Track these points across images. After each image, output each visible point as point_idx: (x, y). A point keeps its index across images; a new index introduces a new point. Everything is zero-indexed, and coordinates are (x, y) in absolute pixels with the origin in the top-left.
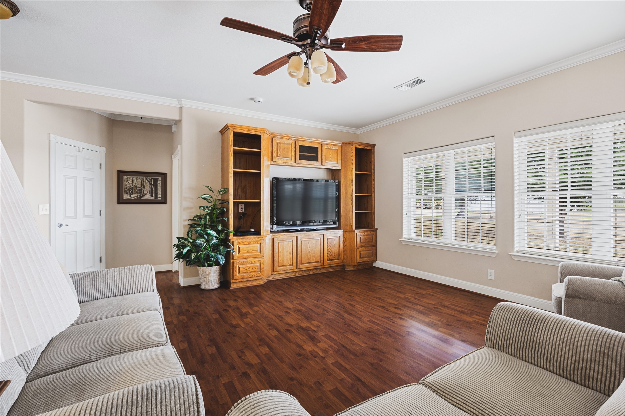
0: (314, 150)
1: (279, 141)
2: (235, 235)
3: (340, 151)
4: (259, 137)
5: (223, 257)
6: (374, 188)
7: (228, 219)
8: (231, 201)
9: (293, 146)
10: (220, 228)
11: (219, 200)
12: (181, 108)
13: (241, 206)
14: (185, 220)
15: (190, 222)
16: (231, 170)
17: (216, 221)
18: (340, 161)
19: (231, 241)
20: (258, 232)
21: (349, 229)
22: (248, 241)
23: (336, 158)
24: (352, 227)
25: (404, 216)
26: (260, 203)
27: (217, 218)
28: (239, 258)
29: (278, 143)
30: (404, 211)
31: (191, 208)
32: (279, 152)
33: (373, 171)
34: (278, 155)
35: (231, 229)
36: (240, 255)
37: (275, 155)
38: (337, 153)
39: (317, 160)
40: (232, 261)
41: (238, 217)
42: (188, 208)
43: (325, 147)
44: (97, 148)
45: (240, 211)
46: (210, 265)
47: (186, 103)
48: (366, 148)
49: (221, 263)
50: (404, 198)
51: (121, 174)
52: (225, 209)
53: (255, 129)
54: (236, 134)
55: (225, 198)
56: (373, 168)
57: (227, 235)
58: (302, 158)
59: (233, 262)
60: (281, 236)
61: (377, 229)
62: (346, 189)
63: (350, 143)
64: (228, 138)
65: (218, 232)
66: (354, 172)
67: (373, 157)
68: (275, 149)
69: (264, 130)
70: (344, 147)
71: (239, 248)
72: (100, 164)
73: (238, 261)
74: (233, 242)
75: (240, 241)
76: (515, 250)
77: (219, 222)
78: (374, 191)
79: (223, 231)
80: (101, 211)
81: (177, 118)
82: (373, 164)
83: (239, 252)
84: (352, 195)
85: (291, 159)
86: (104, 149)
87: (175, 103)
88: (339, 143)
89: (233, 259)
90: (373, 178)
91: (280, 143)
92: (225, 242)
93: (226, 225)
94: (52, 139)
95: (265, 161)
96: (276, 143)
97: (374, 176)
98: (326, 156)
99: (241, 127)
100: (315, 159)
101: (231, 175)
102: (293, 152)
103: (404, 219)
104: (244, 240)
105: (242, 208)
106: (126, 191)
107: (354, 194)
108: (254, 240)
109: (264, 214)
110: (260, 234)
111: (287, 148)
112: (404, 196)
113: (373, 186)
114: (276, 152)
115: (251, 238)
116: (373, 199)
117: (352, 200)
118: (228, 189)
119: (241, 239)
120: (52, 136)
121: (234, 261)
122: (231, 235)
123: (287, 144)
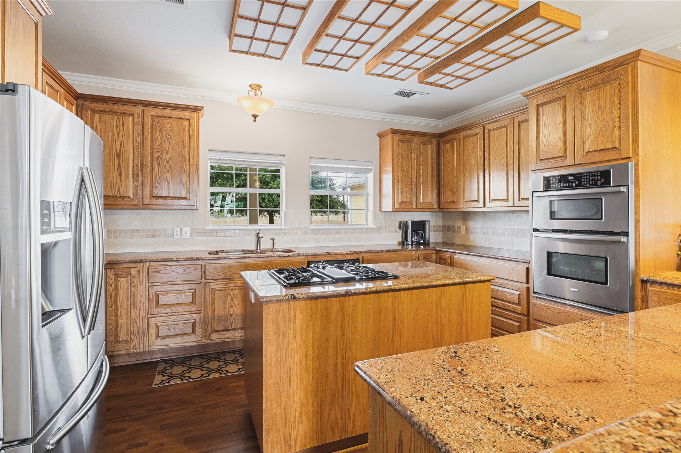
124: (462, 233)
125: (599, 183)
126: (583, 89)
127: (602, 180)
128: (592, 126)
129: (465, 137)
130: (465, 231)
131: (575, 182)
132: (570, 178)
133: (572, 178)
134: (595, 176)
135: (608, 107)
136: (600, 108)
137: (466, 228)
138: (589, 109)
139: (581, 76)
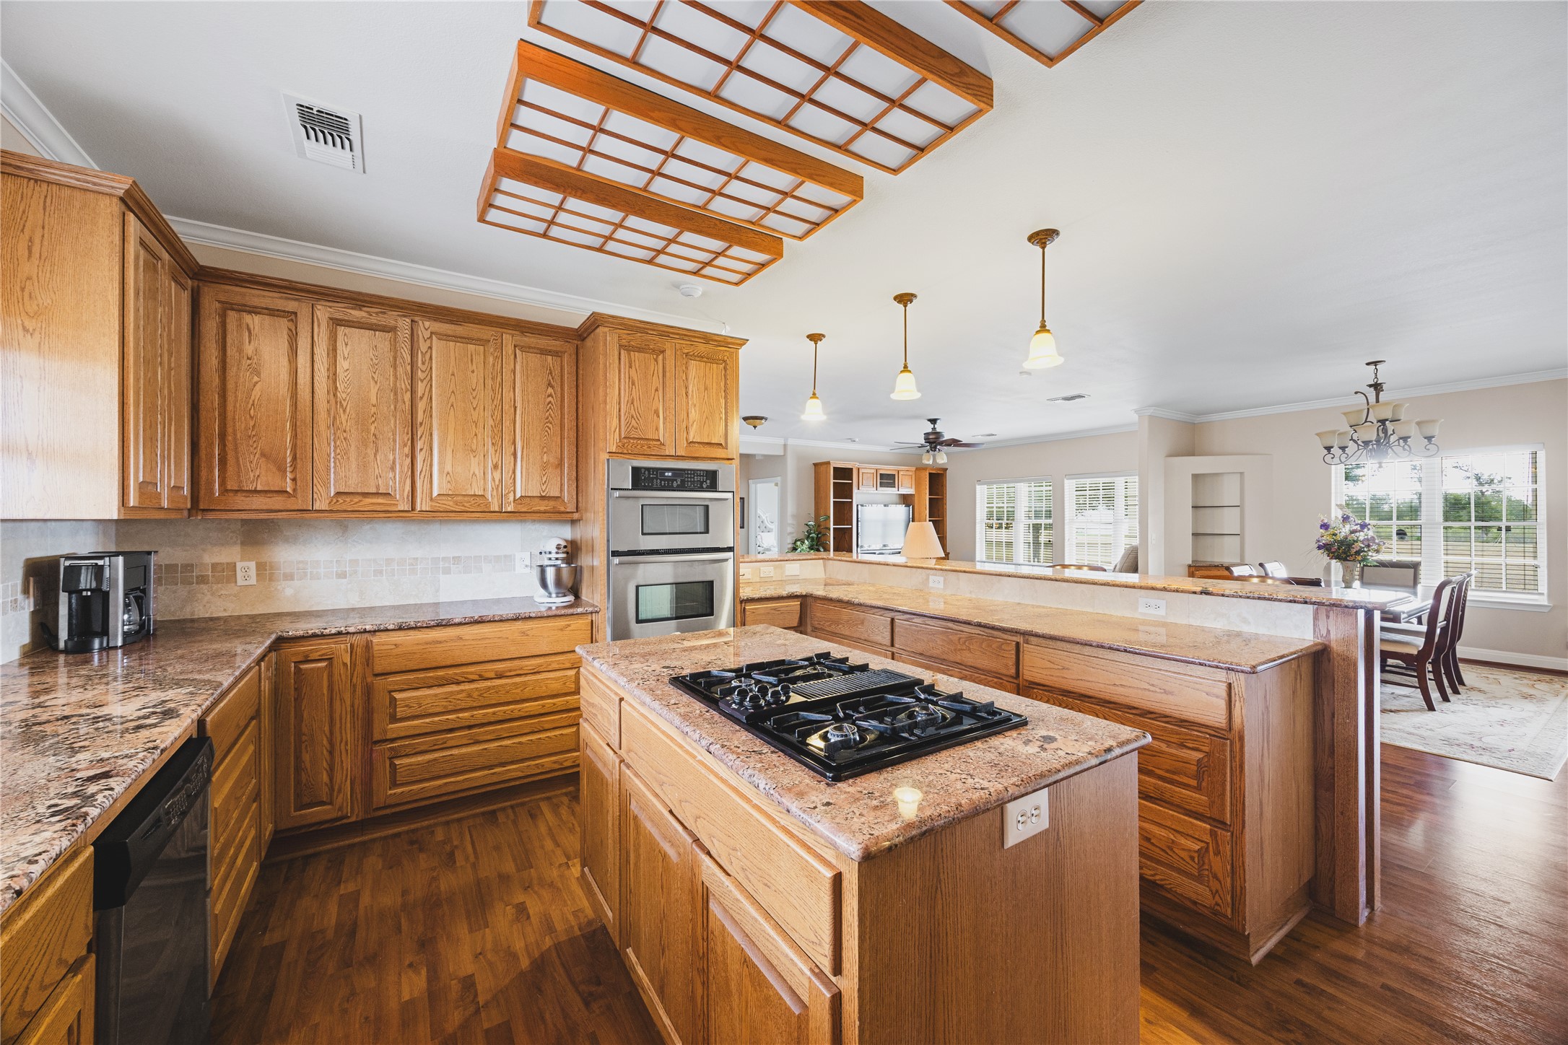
0: (892, 477)
1: (864, 470)
3: (914, 476)
4: (852, 469)
6: (946, 512)
8: (832, 527)
9: (875, 474)
12: (785, 446)
16: (832, 498)
18: (914, 486)
23: (911, 483)
25: (977, 541)
26: (851, 529)
29: (863, 473)
30: (977, 536)
32: (864, 481)
33: (945, 495)
34: (864, 484)
35: (832, 550)
37: (860, 484)
38: (912, 478)
39: (895, 486)
42: (791, 533)
43: (901, 473)
47: (791, 442)
48: (939, 472)
50: (977, 524)
53: (850, 464)
54: (835, 469)
55: (827, 525)
56: (946, 492)
58: (882, 485)
61: (949, 554)
62: (919, 514)
63: (924, 469)
64: (830, 473)
66: (928, 497)
67: (946, 480)
68: (861, 478)
69: (855, 464)
70: (919, 472)
78: (946, 515)
81: (782, 454)
82: (946, 488)
85: (874, 486)
87: (782, 442)
88: (914, 469)
90: (946, 502)
91: (865, 473)
95: (855, 491)
97: (947, 500)
98: (902, 481)
99: (839, 463)
100: (892, 485)
101: (832, 503)
102: (875, 480)
103: (977, 543)
107: (929, 519)
109: (853, 538)
111: (871, 477)
112: (977, 521)
113: (944, 510)
114: (861, 482)
116: (946, 523)
118: (829, 517)
123: (871, 472)
124: (240, 582)
125: (704, 486)
126: (687, 354)
127: (708, 481)
128: (697, 408)
129: (336, 322)
130: (258, 575)
131: (676, 480)
132: (666, 474)
133: (670, 474)
134: (700, 476)
135: (714, 391)
136: (706, 389)
137: (261, 567)
138: (694, 385)
139: (685, 335)
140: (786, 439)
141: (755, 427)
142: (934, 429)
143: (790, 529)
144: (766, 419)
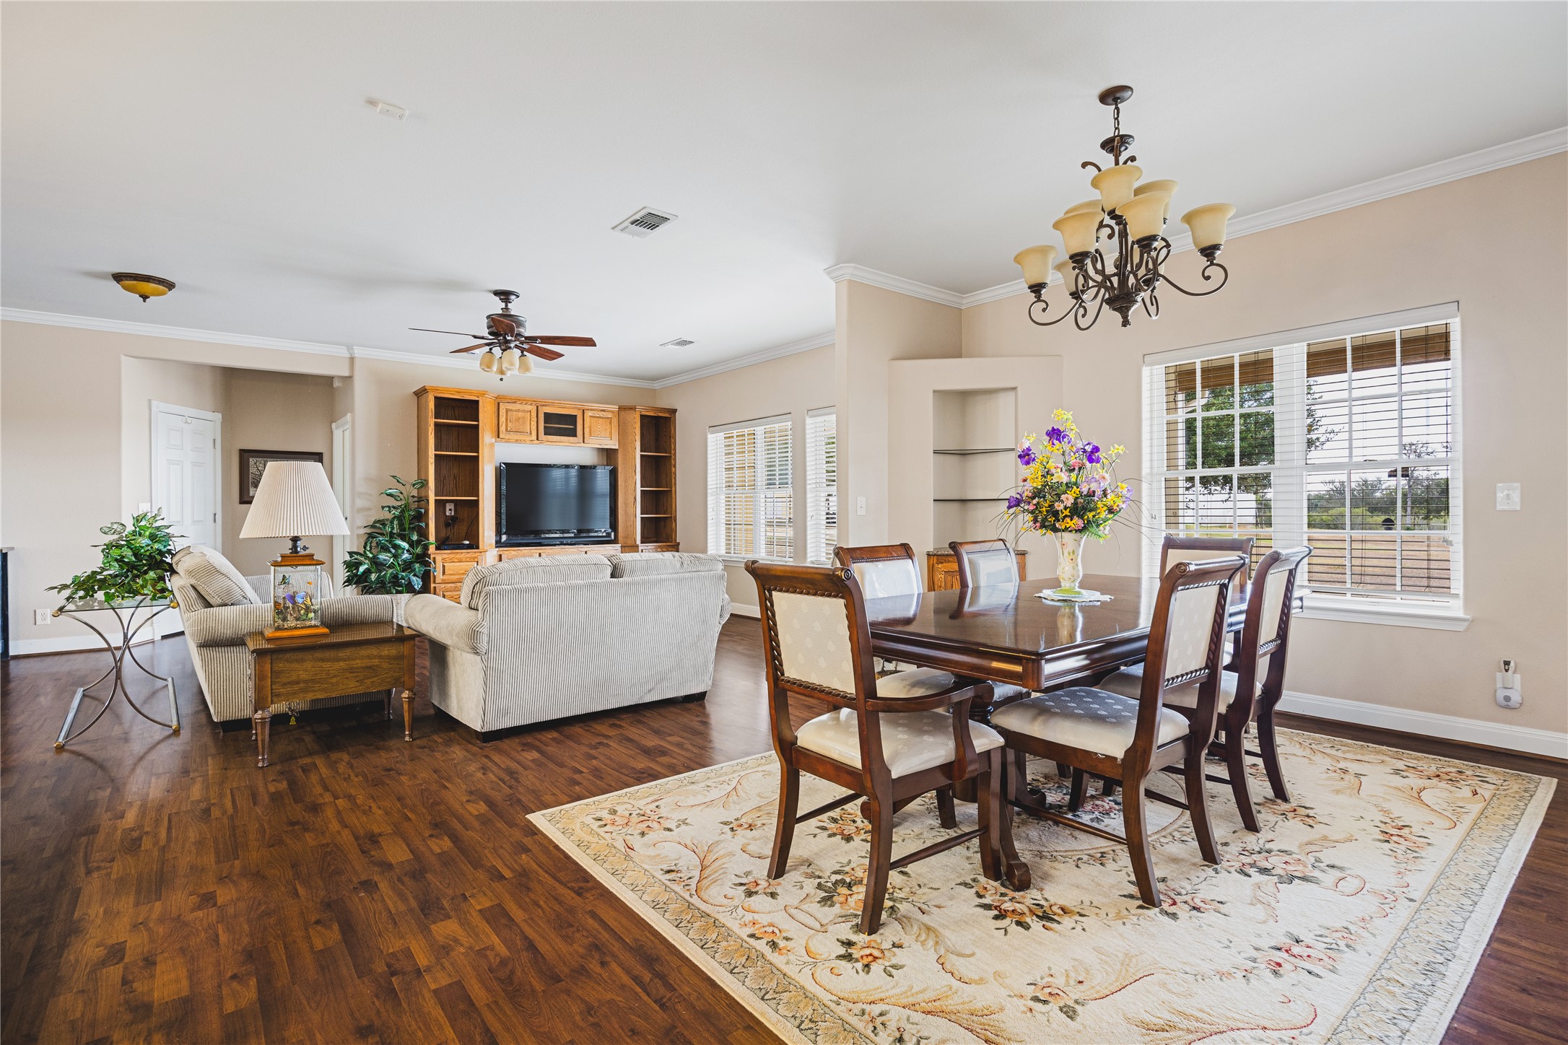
0: (572, 419)
1: (511, 406)
2: (438, 548)
3: (615, 421)
4: (477, 402)
5: (420, 580)
6: (675, 479)
7: (427, 525)
8: (432, 498)
9: (534, 414)
10: (415, 538)
11: (413, 497)
12: (352, 359)
13: (449, 506)
14: (360, 527)
15: (368, 531)
16: (432, 452)
17: (409, 528)
18: (615, 436)
19: (432, 556)
20: (474, 545)
21: (630, 542)
22: (458, 556)
23: (609, 430)
24: (635, 540)
25: (709, 522)
26: (478, 501)
27: (410, 524)
28: (444, 582)
29: (507, 411)
30: (709, 514)
31: (369, 509)
32: (509, 424)
33: (673, 452)
34: (509, 429)
35: (432, 538)
36: (445, 577)
37: (502, 428)
38: (610, 423)
39: (575, 435)
40: (433, 585)
41: (446, 523)
42: (361, 510)
43: (588, 414)
44: (210, 415)
45: (448, 514)
46: (398, 592)
47: (359, 352)
48: (660, 414)
49: (416, 587)
50: (709, 495)
51: (245, 455)
52: (423, 511)
53: (470, 393)
54: (439, 400)
55: (423, 495)
56: (673, 446)
57: (426, 548)
58: (548, 432)
59: (435, 587)
60: (513, 553)
61: (679, 544)
62: (626, 481)
63: (633, 408)
64: (427, 405)
65: (412, 544)
66: (638, 453)
67: (672, 429)
68: (502, 419)
69: (483, 394)
70: (622, 413)
71: (444, 566)
72: (214, 440)
73: (443, 586)
74: (434, 558)
75: (445, 556)
76: (809, 560)
77: (413, 529)
78: (675, 484)
79: (418, 542)
80: (215, 514)
81: (347, 374)
82: (673, 440)
83: (444, 573)
84: (635, 490)
85: (531, 434)
86: (220, 415)
87: (342, 352)
88: (615, 408)
89: (434, 582)
90: (673, 462)
91: (511, 410)
92: (423, 558)
93: (423, 534)
94: (154, 409)
95: (486, 438)
96: (504, 411)
97: (675, 459)
98: (590, 427)
99: (447, 390)
100: (573, 433)
101: (432, 460)
102: (534, 423)
103: (709, 526)
104: (452, 556)
105: (450, 510)
106: (253, 483)
107: (639, 489)
108: (469, 555)
109: (483, 517)
110: (478, 547)
111: (524, 418)
112: (709, 491)
113: (673, 475)
114: (504, 425)
115: (464, 554)
116: (674, 496)
117: (635, 498)
118: (427, 481)
119: (446, 554)
120: (154, 403)
121: (437, 585)
122: (432, 549)
123: (524, 411)
140: (350, 348)
141: (145, 297)
142: (506, 308)
143: (360, 503)
144: (170, 286)
